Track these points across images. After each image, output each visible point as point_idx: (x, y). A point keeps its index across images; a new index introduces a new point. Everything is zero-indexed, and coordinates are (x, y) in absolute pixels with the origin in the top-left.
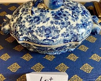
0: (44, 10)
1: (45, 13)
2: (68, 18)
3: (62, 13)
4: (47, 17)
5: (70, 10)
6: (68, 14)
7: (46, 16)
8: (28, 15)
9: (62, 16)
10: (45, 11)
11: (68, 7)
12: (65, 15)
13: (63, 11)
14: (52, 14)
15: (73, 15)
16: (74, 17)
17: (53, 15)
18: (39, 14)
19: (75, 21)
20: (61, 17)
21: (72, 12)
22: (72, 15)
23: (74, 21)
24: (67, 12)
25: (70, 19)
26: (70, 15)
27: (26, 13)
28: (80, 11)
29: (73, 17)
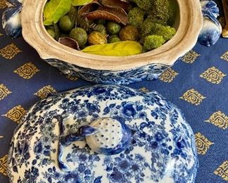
0: (88, 155)
1: (89, 163)
2: (143, 175)
3: (128, 160)
4: (96, 176)
5: (147, 149)
6: (143, 163)
7: (92, 172)
8: (51, 166)
9: (130, 171)
10: (90, 158)
11: (142, 140)
12: (135, 168)
13: (132, 155)
14: (105, 167)
15: (155, 164)
16: (157, 168)
17: (108, 169)
18: (77, 165)
19: (159, 179)
20: (128, 174)
21: (152, 154)
22: (153, 164)
23: (157, 181)
24: (140, 158)
25: (148, 177)
26: (146, 165)
27: (46, 160)
28: (170, 148)
29: (153, 170)
